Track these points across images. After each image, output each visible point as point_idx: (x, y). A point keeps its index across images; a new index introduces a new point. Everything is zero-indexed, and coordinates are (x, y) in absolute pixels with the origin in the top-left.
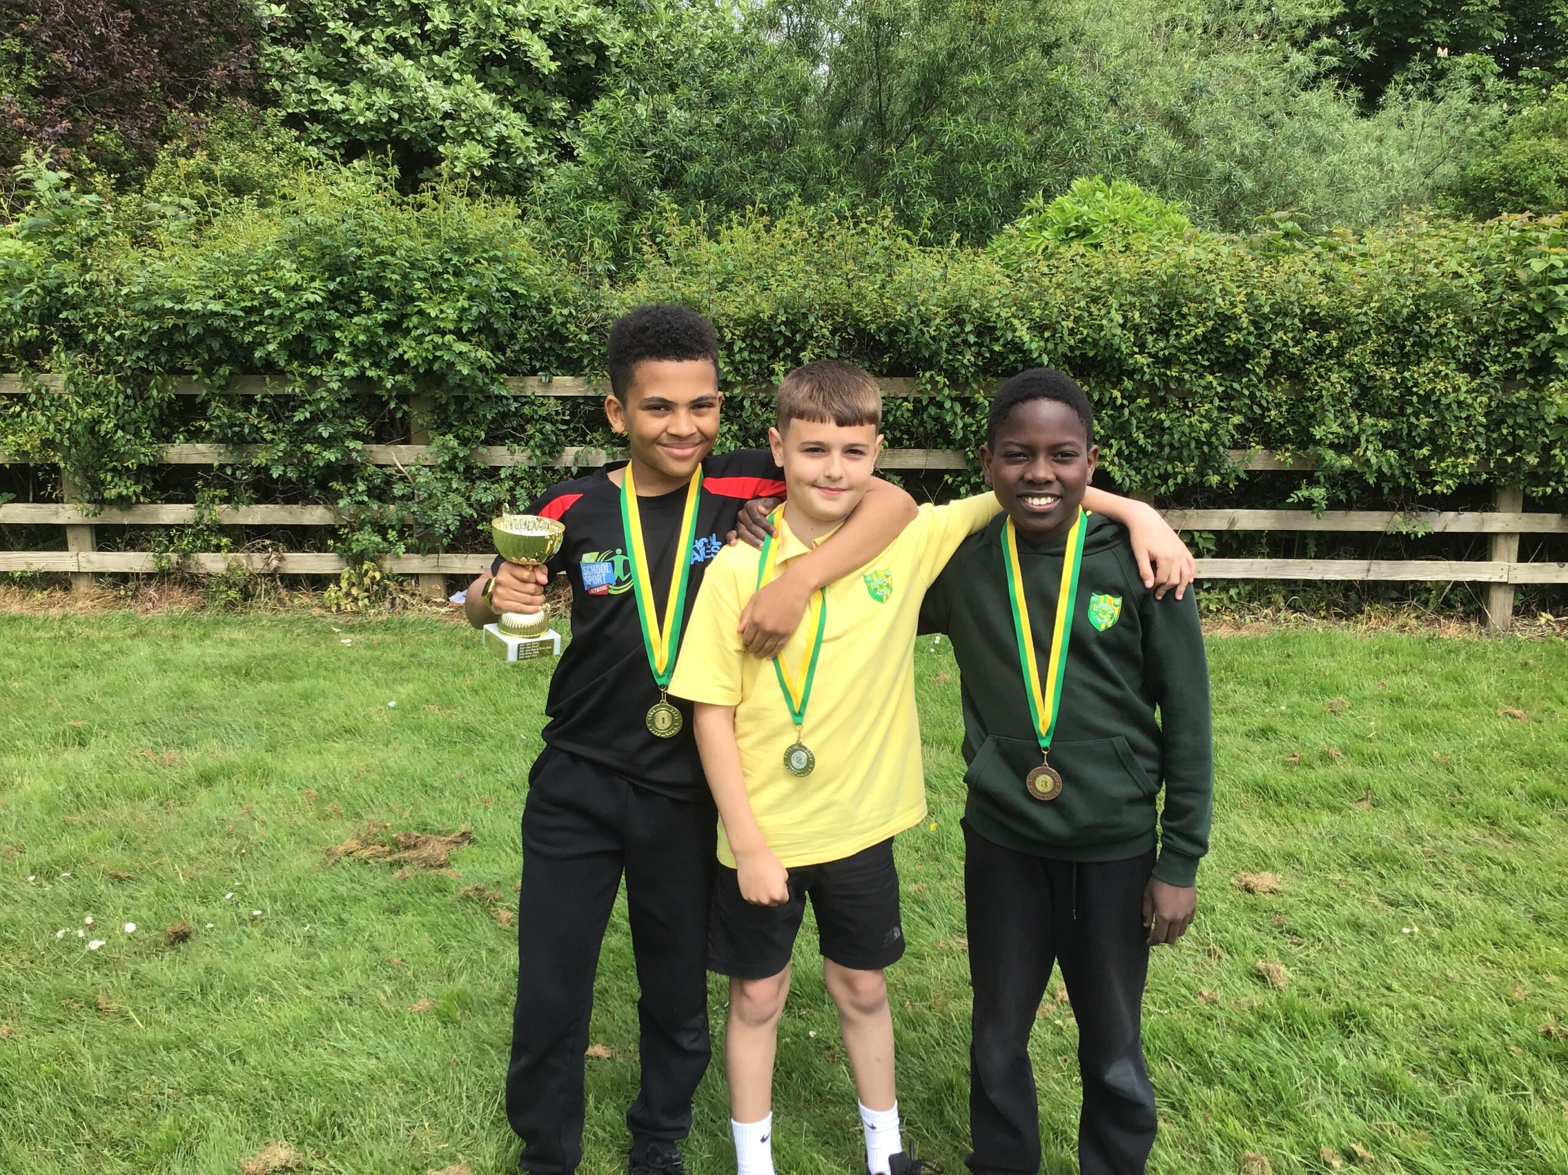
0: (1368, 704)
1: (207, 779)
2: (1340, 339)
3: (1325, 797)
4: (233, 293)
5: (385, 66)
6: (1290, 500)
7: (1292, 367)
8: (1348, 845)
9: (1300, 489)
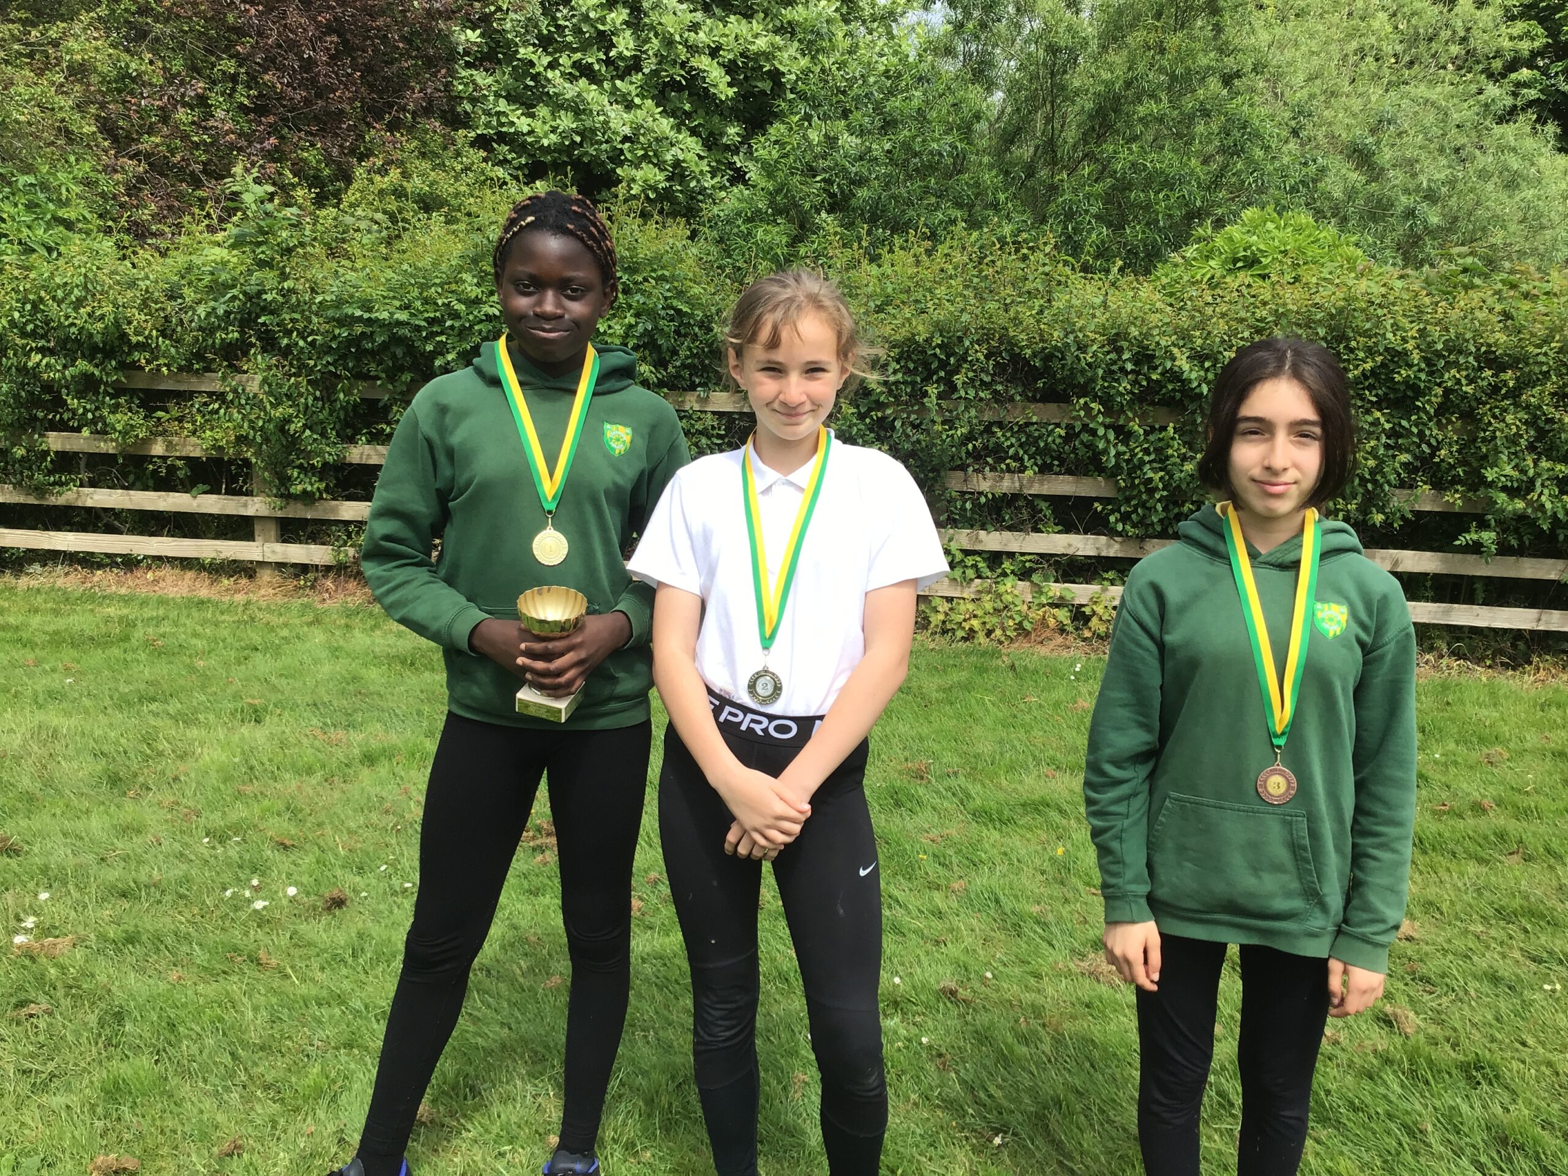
0: (1528, 757)
1: (370, 759)
2: (1517, 379)
3: (1472, 847)
4: (418, 304)
5: (570, 91)
6: (1457, 543)
7: (1464, 406)
8: (1494, 898)
9: (1469, 532)
